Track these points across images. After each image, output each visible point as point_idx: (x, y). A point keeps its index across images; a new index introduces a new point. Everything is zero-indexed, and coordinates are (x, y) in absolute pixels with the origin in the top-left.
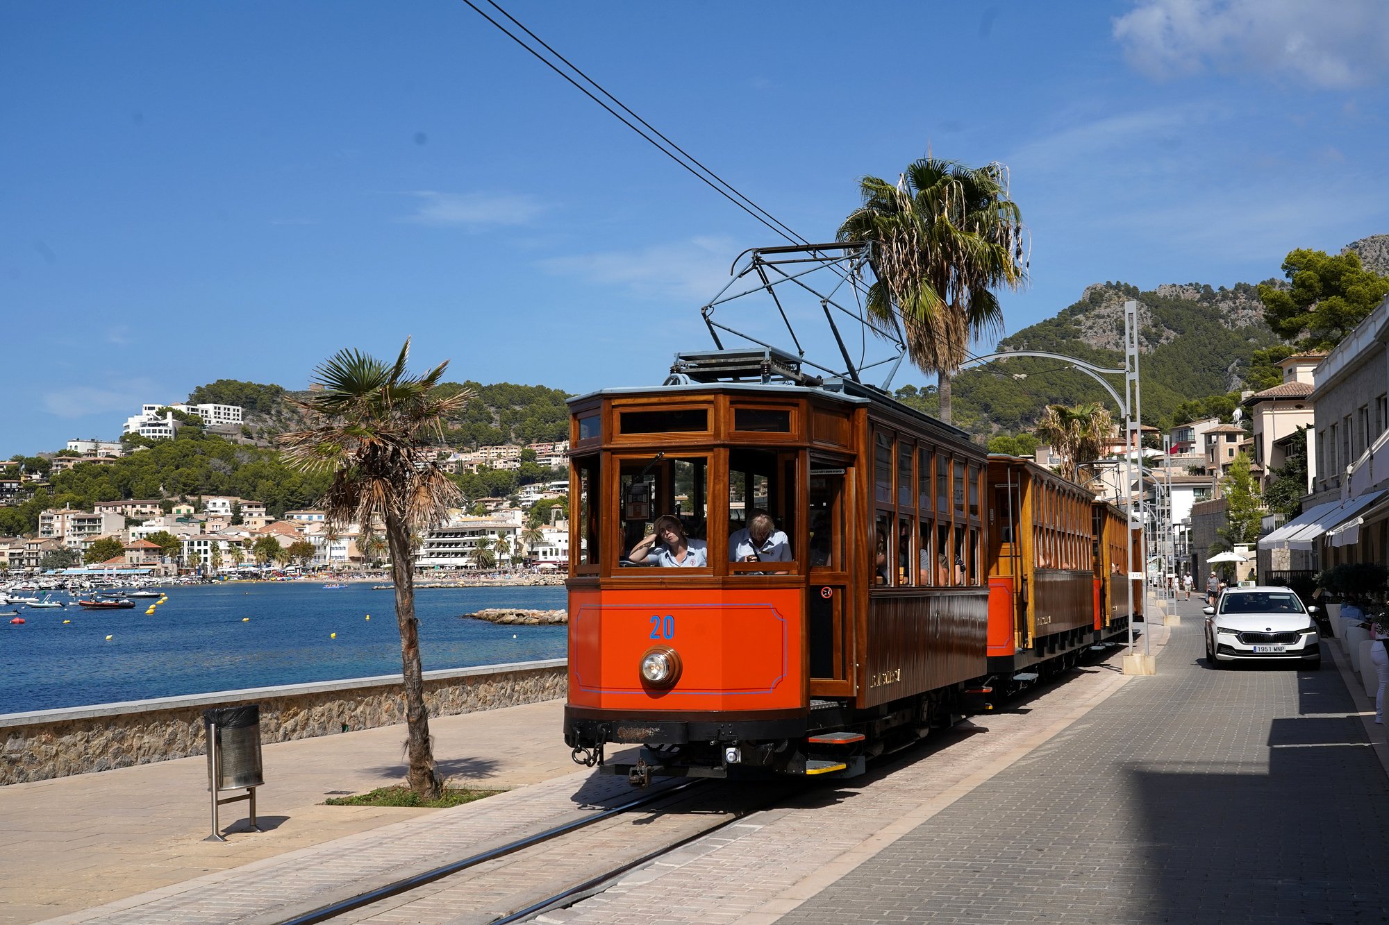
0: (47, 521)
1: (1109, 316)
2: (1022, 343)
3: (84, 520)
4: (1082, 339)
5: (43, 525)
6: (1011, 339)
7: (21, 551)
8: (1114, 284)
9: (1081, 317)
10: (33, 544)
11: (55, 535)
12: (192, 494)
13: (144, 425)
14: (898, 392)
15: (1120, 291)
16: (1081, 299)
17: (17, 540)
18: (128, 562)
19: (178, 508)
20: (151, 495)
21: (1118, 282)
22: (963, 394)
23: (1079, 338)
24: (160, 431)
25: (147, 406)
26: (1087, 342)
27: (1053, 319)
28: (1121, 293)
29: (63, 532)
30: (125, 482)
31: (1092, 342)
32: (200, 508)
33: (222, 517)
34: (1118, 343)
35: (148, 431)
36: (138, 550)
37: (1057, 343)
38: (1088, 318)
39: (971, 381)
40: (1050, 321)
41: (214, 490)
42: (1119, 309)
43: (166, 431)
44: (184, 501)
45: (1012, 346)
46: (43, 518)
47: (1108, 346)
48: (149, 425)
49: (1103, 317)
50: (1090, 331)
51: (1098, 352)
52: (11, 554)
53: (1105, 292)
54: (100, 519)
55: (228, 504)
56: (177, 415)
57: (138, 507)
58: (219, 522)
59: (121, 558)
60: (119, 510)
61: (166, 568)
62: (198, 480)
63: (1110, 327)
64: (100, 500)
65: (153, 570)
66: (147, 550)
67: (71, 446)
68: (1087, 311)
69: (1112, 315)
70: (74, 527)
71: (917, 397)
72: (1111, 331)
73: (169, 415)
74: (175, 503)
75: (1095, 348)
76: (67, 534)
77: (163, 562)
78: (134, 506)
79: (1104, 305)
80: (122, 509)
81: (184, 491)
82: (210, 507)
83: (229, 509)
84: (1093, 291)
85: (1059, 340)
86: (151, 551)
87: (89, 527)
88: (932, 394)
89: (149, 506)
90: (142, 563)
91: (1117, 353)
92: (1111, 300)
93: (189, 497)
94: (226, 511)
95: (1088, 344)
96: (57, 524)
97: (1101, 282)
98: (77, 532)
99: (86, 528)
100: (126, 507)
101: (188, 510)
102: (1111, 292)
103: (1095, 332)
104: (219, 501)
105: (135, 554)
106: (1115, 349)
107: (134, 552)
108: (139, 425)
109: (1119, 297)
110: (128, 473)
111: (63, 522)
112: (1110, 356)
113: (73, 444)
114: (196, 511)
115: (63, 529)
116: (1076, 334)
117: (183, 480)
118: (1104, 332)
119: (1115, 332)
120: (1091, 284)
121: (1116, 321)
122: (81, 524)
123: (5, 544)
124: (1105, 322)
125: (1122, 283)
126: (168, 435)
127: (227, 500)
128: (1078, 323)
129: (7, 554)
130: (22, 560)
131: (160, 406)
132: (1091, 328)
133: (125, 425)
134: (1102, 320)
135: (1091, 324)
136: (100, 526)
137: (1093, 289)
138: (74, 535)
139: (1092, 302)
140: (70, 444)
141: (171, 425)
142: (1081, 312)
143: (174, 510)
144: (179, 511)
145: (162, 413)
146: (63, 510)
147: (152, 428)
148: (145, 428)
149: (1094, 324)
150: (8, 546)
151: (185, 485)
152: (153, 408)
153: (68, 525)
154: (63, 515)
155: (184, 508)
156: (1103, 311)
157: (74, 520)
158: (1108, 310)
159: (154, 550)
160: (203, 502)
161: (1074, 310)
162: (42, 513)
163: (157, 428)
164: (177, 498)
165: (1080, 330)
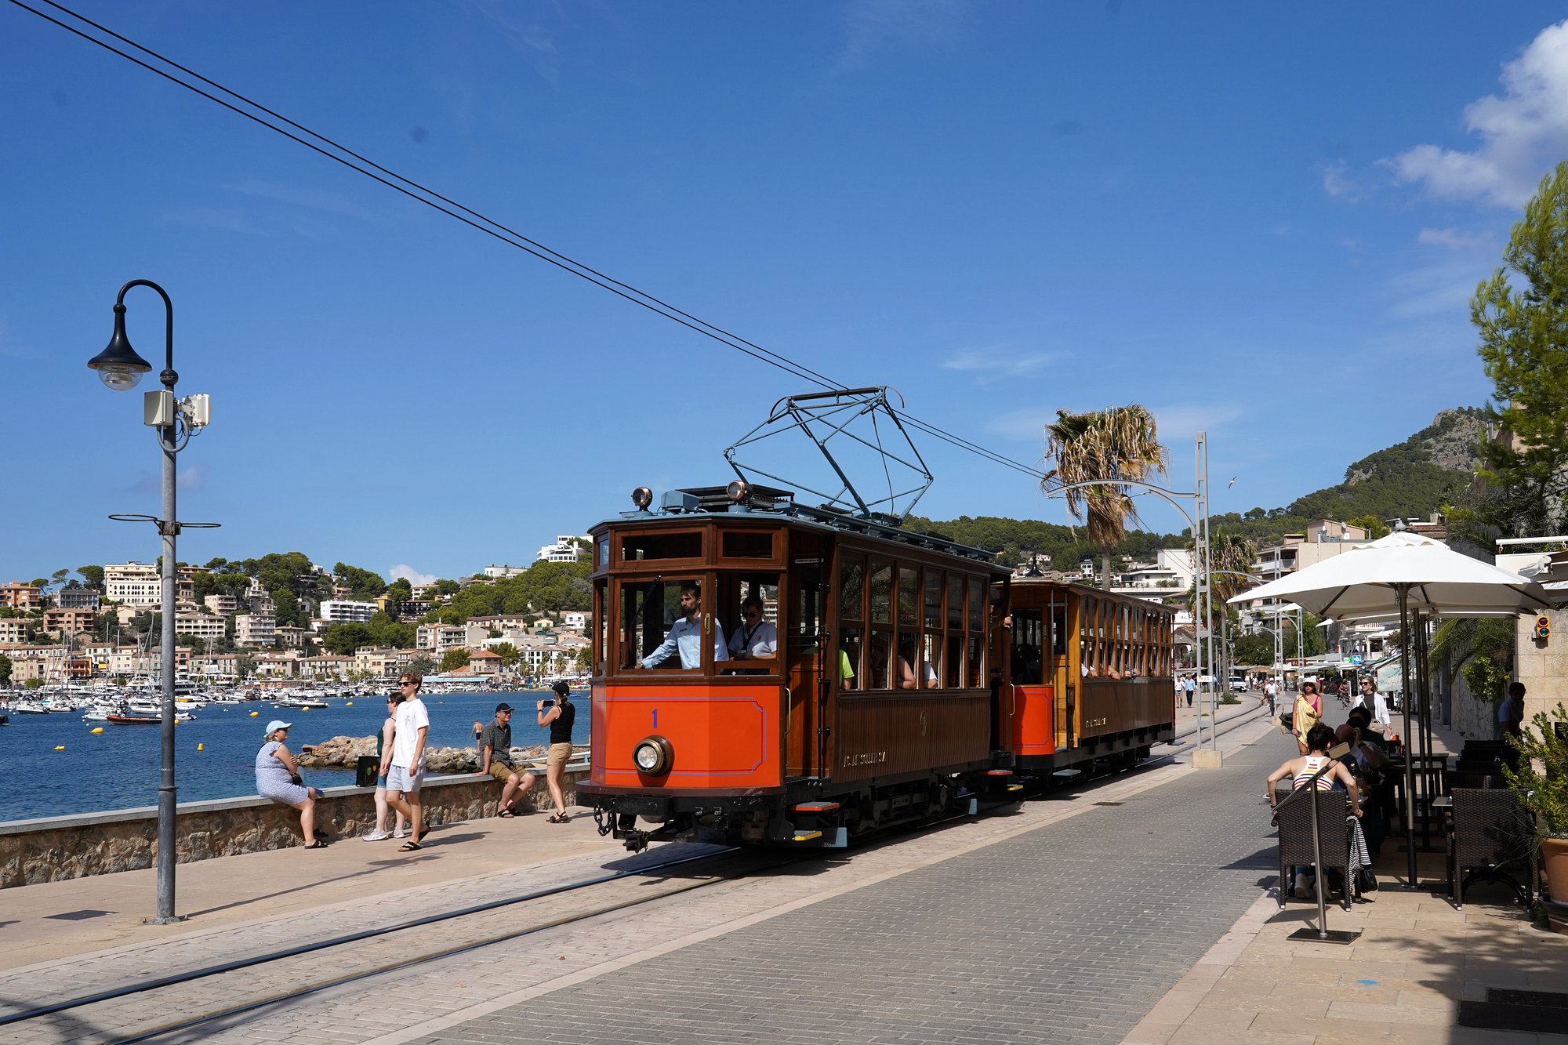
0: (423, 635)
1: (1460, 439)
2: (1371, 467)
3: (451, 633)
4: (1432, 461)
5: (420, 637)
6: (1360, 463)
7: (393, 661)
8: (1466, 409)
9: (1431, 441)
10: (404, 654)
11: (429, 647)
12: (553, 609)
13: (553, 552)
14: (1247, 515)
15: (1472, 415)
16: (1432, 425)
17: (392, 651)
18: (472, 670)
19: (539, 622)
20: (520, 611)
21: (1470, 408)
22: (1311, 515)
23: (1429, 460)
24: (566, 558)
25: (561, 537)
26: (1437, 464)
27: (1404, 443)
28: (1473, 418)
29: (435, 644)
30: (499, 599)
31: (1443, 464)
32: (558, 622)
33: (576, 631)
34: (1469, 464)
35: (556, 558)
36: (480, 660)
37: (1407, 465)
38: (1438, 442)
39: (1319, 502)
40: (1400, 446)
41: (573, 606)
42: (1471, 432)
43: (570, 558)
44: (546, 615)
45: (1361, 470)
46: (420, 631)
47: (1459, 468)
48: (557, 553)
49: (1454, 440)
50: (1441, 453)
51: (1448, 473)
52: (387, 664)
53: (1457, 417)
54: (464, 632)
55: (583, 619)
56: (581, 543)
57: (505, 622)
58: (571, 635)
59: (467, 667)
60: (488, 624)
61: (504, 676)
62: (560, 597)
63: (1461, 450)
64: (474, 615)
65: (491, 678)
66: (488, 660)
67: (487, 571)
68: (1437, 435)
69: (1463, 439)
70: (444, 639)
71: (1266, 518)
72: (1462, 453)
73: (576, 544)
74: (537, 619)
75: (1445, 469)
76: (438, 645)
77: (501, 671)
78: (501, 621)
79: (1455, 429)
80: (491, 624)
81: (547, 607)
82: (568, 621)
83: (584, 623)
84: (1444, 416)
85: (1408, 462)
86: (492, 660)
87: (456, 639)
88: (1280, 516)
89: (514, 621)
90: (483, 671)
91: (1467, 474)
92: (1462, 424)
93: (551, 613)
94: (581, 625)
95: (1439, 466)
96: (430, 637)
97: (1452, 408)
98: (446, 644)
99: (453, 640)
100: (494, 621)
101: (548, 624)
102: (1463, 417)
103: (1446, 455)
104: (575, 615)
105: (477, 664)
106: (1466, 470)
107: (477, 661)
108: (549, 553)
109: (1471, 421)
110: (502, 592)
111: (435, 635)
112: (1461, 476)
113: (489, 569)
114: (554, 626)
115: (435, 641)
116: (1428, 455)
117: (545, 597)
118: (1455, 454)
119: (1466, 454)
120: (1442, 410)
121: (1467, 443)
122: (449, 637)
123: (381, 654)
124: (1456, 445)
125: (1475, 409)
126: (572, 561)
127: (582, 615)
128: (1429, 446)
129: (383, 664)
130: (395, 669)
131: (571, 537)
132: (1441, 450)
133: (538, 553)
134: (1453, 443)
135: (1442, 447)
136: (464, 639)
137: (1444, 414)
138: (444, 646)
139: (1443, 427)
140: (486, 569)
141: (574, 552)
142: (1431, 436)
143: (536, 624)
144: (540, 625)
145: (571, 543)
146: (436, 625)
147: (558, 555)
148: (554, 555)
149: (1444, 446)
150: (384, 656)
151: (547, 601)
152: (566, 539)
153: (439, 638)
154: (435, 628)
155: (544, 622)
156: (1454, 434)
157: (443, 632)
158: (1459, 434)
159: (496, 659)
160: (561, 617)
161: (1424, 434)
162: (420, 627)
163: (563, 555)
164: (541, 614)
165: (1430, 453)
